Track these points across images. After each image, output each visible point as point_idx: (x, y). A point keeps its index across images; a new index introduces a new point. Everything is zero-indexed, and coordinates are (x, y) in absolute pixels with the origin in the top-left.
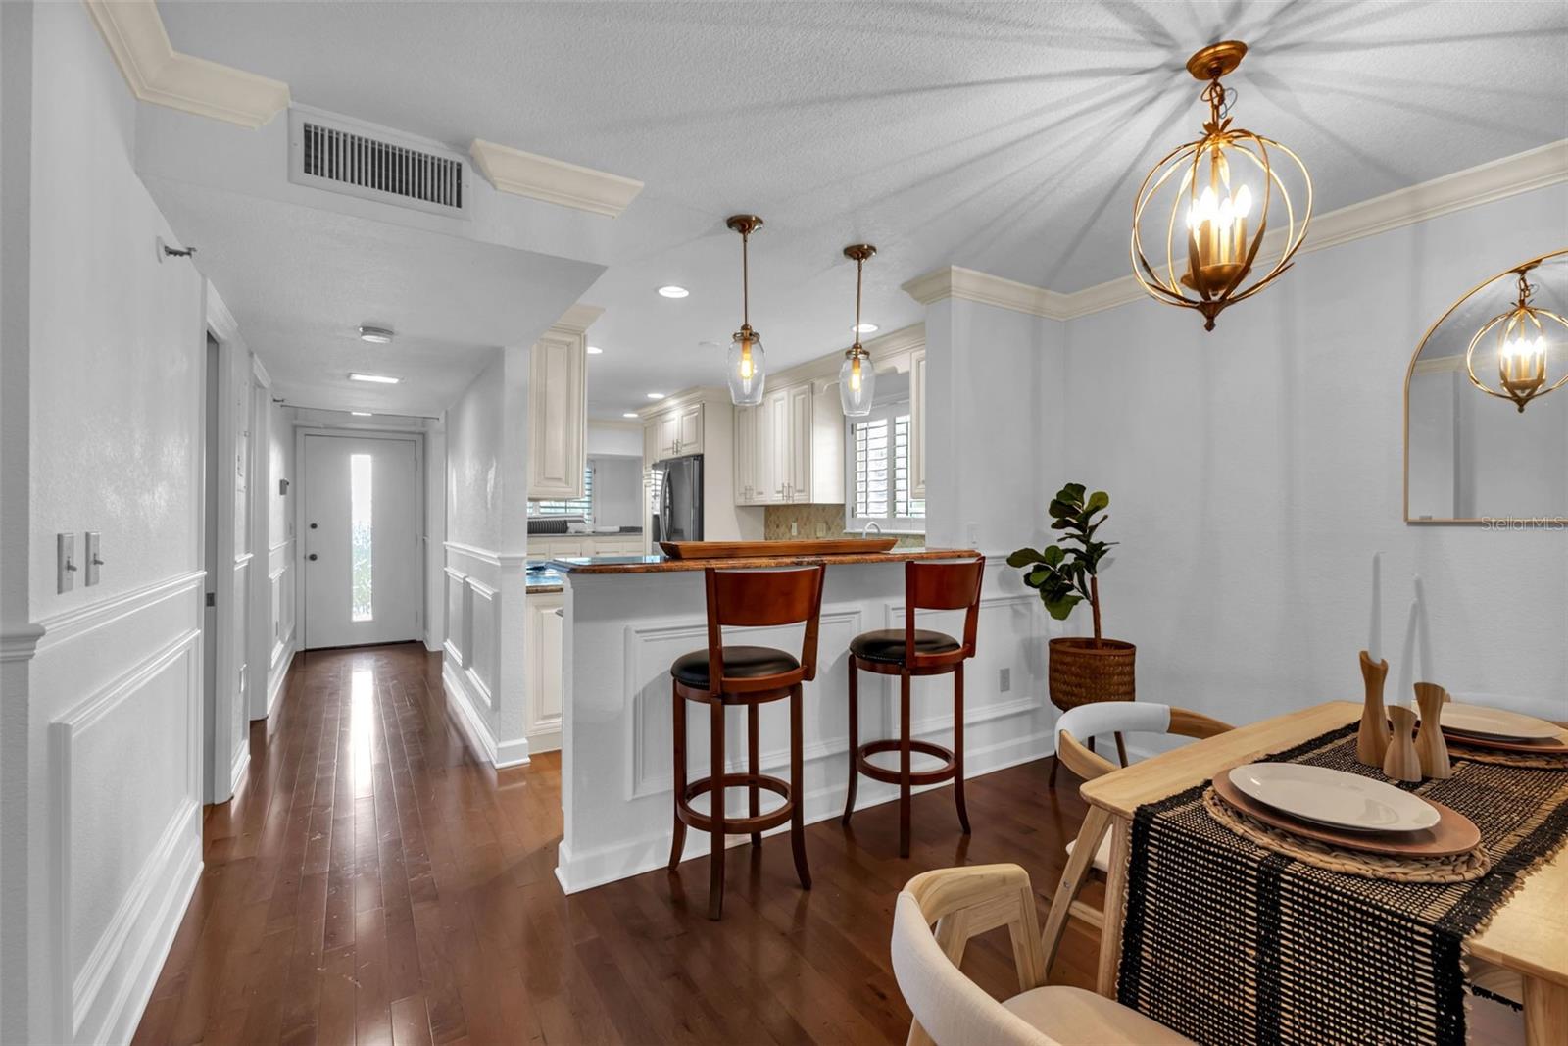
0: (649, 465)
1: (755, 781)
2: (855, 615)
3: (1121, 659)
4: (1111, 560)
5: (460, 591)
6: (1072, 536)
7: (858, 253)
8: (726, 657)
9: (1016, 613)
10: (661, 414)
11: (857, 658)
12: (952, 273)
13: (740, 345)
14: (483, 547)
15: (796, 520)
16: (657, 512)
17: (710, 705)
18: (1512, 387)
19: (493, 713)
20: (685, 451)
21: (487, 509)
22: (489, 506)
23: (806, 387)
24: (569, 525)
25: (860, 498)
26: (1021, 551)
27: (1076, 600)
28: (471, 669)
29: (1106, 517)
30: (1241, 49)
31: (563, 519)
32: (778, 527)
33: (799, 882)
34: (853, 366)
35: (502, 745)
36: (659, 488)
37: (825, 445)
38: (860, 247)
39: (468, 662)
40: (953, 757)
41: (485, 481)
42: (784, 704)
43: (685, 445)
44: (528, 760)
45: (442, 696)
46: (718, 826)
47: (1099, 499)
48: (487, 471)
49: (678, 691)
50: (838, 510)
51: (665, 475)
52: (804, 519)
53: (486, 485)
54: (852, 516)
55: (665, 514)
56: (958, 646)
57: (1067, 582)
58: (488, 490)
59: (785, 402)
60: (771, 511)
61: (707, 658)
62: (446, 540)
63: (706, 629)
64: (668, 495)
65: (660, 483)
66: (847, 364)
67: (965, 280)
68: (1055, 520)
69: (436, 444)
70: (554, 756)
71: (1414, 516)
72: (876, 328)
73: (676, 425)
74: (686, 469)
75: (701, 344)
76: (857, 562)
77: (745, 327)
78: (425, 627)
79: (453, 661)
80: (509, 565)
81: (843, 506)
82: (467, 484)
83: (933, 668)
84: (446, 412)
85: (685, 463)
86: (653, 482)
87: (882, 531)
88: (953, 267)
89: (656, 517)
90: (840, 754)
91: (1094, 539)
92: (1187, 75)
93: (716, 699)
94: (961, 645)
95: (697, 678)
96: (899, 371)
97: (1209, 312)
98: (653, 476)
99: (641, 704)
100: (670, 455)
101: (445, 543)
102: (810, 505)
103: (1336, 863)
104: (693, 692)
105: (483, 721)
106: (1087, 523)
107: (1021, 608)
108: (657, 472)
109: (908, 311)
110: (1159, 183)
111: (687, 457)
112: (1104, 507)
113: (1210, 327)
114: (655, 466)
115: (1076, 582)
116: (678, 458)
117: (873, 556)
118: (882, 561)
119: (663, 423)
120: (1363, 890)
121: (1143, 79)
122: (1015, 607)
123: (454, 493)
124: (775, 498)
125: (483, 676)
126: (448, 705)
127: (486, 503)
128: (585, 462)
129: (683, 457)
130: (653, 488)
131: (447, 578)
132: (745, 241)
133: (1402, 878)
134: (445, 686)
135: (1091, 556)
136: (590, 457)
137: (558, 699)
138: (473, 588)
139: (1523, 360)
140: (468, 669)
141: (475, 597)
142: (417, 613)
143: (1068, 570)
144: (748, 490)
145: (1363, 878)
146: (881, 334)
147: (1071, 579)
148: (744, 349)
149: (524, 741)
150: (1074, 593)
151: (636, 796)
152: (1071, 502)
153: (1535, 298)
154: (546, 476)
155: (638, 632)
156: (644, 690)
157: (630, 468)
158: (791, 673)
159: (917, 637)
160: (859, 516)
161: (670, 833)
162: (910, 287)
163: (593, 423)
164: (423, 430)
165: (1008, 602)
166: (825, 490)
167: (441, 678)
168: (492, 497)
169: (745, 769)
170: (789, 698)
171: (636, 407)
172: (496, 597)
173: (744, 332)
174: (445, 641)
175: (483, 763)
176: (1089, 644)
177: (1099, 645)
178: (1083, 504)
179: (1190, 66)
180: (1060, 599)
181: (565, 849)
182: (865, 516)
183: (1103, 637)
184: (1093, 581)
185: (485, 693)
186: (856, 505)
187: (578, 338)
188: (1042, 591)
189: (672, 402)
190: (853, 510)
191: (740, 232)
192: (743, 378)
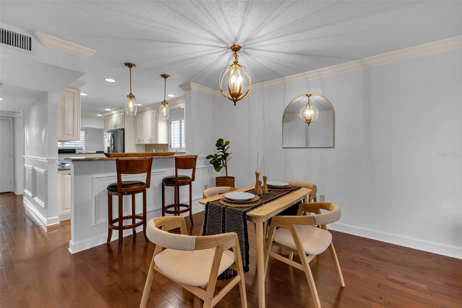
0: (106, 131)
1: (134, 217)
2: (164, 172)
3: (231, 180)
4: (231, 158)
5: (31, 172)
6: (221, 152)
7: (165, 76)
8: (123, 183)
9: (209, 171)
10: (110, 116)
11: (164, 183)
12: (191, 84)
13: (129, 98)
14: (40, 156)
15: (155, 149)
16: (109, 146)
17: (118, 196)
18: (306, 120)
19: (46, 210)
20: (118, 127)
21: (42, 144)
22: (43, 143)
23: (156, 110)
24: (76, 150)
25: (172, 142)
26: (209, 155)
27: (222, 167)
28: (36, 197)
29: (229, 147)
30: (240, 47)
31: (74, 148)
32: (149, 151)
33: (145, 241)
34: (164, 106)
35: (49, 219)
36: (110, 139)
37: (162, 128)
38: (165, 75)
39: (34, 196)
40: (189, 206)
41: (41, 135)
42: (141, 194)
43: (119, 126)
44: (59, 223)
45: (23, 209)
46: (121, 228)
47: (227, 143)
48: (42, 132)
49: (109, 193)
50: (166, 146)
51: (111, 135)
52: (157, 148)
53: (41, 137)
54: (170, 147)
55: (112, 147)
56: (190, 178)
57: (220, 163)
58: (42, 137)
59: (150, 114)
60: (147, 146)
61: (117, 184)
62: (24, 155)
63: (117, 177)
64: (113, 141)
65: (110, 137)
66: (162, 106)
67: (194, 86)
68: (218, 148)
69: (19, 122)
70: (69, 221)
71: (284, 147)
72: (174, 96)
73: (115, 119)
74: (119, 133)
75: (121, 95)
76: (163, 158)
77: (131, 94)
78: (15, 186)
79: (28, 197)
80: (51, 162)
81: (168, 144)
82: (33, 136)
83: (183, 184)
84: (24, 110)
85: (119, 131)
86: (108, 137)
87: (178, 151)
88: (191, 83)
89: (109, 148)
90: (160, 209)
91: (226, 152)
92: (231, 50)
93: (120, 194)
94: (191, 178)
95: (114, 189)
96: (182, 108)
97: (235, 101)
98: (107, 135)
99: (97, 198)
100: (113, 128)
101: (23, 156)
102: (159, 144)
103: (234, 206)
104: (114, 193)
105: (41, 213)
106: (224, 148)
107: (210, 170)
108: (109, 134)
109: (181, 93)
110: (226, 72)
111: (119, 129)
112: (228, 144)
113: (235, 105)
114: (108, 132)
115: (222, 163)
116: (116, 129)
117: (168, 156)
118: (170, 158)
119: (111, 118)
120: (237, 209)
121: (222, 49)
122: (209, 170)
123: (28, 139)
124: (148, 142)
125: (41, 199)
126: (26, 211)
127: (42, 142)
128: (80, 129)
129: (118, 129)
130: (108, 139)
131: (25, 168)
132: (130, 70)
133: (243, 206)
134: (24, 205)
135: (225, 156)
136: (82, 128)
137: (69, 203)
138: (36, 170)
139: (309, 115)
140: (35, 197)
141: (37, 174)
142: (11, 182)
143: (220, 160)
144: (139, 140)
145: (238, 207)
146: (175, 97)
147: (221, 162)
148: (130, 100)
149: (58, 217)
150: (221, 165)
151: (96, 224)
152: (221, 143)
153: (311, 102)
154: (65, 134)
155: (96, 178)
156: (98, 195)
157: (100, 132)
158: (143, 186)
159: (178, 177)
160: (172, 147)
161: (107, 234)
162: (181, 86)
163: (83, 117)
164: (13, 116)
165: (207, 168)
166: (162, 140)
167: (22, 203)
168: (44, 140)
169: (131, 214)
170: (142, 193)
171: (101, 113)
172: (46, 172)
173: (130, 95)
174: (24, 190)
175: (41, 226)
176: (225, 177)
177: (227, 177)
178: (223, 143)
179: (231, 48)
180: (218, 167)
181: (71, 242)
182: (174, 147)
183: (228, 176)
184: (226, 162)
185: (42, 204)
186: (171, 144)
187: (77, 91)
188: (214, 165)
189: (114, 112)
190: (171, 145)
191: (129, 67)
192: (130, 108)
